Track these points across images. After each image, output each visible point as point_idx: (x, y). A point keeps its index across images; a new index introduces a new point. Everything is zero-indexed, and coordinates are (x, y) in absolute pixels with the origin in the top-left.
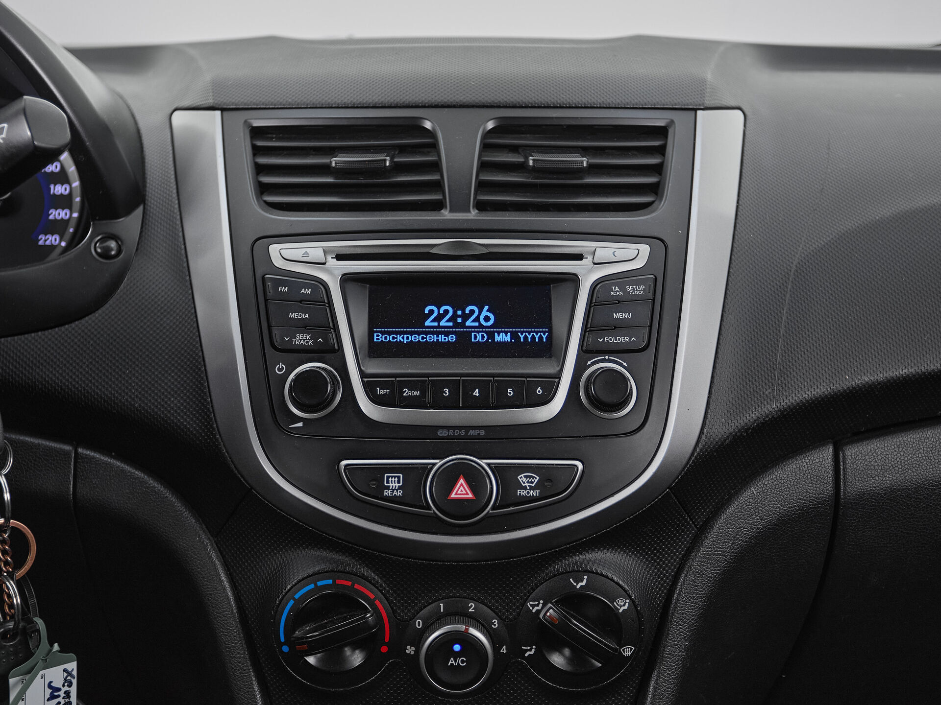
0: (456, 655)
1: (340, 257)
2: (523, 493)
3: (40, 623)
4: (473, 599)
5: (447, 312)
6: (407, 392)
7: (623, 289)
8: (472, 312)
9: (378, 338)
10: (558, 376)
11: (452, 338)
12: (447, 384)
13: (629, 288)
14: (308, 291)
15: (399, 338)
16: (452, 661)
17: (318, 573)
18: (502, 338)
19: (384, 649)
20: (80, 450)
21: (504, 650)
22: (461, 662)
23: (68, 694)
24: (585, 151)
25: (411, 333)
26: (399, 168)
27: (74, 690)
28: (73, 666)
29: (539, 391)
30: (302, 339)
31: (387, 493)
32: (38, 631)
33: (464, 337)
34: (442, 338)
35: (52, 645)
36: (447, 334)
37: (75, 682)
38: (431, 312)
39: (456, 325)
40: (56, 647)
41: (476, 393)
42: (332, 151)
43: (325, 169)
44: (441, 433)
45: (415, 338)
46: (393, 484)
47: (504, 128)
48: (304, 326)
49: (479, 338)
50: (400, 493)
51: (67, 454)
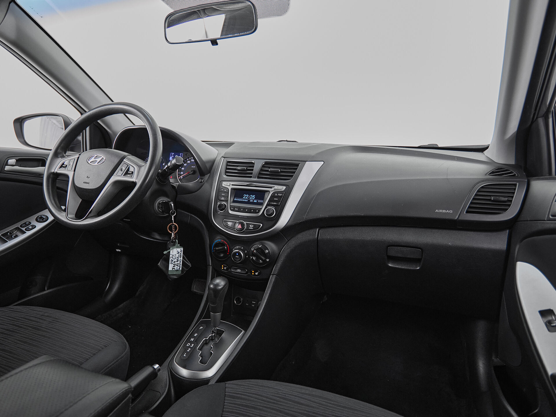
0: (237, 256)
1: (232, 185)
2: (250, 228)
4: (243, 247)
5: (247, 196)
6: (236, 209)
8: (251, 196)
9: (235, 199)
10: (261, 209)
11: (247, 201)
13: (279, 194)
14: (226, 190)
15: (238, 200)
16: (236, 256)
17: (225, 240)
18: (255, 201)
19: (228, 254)
20: (191, 215)
21: (247, 257)
22: (238, 257)
23: (181, 254)
24: (280, 168)
25: (241, 199)
27: (182, 253)
28: (182, 249)
29: (257, 211)
30: (223, 199)
31: (229, 225)
32: (176, 242)
33: (249, 201)
34: (245, 200)
36: (246, 200)
37: (182, 252)
38: (245, 196)
39: (248, 198)
40: (179, 245)
41: (247, 210)
44: (240, 217)
45: (241, 200)
47: (266, 163)
48: (224, 196)
49: (251, 201)
50: (231, 226)
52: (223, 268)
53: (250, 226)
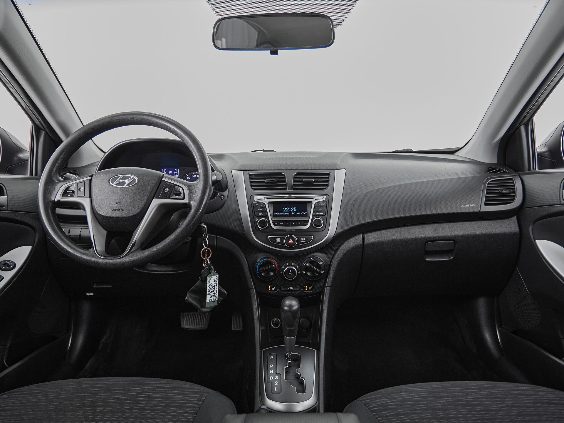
0: (290, 272)
1: (267, 199)
2: (302, 242)
3: (212, 267)
4: (293, 262)
5: (287, 209)
6: (280, 224)
7: (320, 204)
8: (292, 209)
9: (275, 214)
10: (309, 220)
11: (289, 214)
12: (288, 222)
13: (322, 204)
14: (262, 205)
15: (279, 214)
16: (289, 274)
17: (264, 258)
18: (298, 213)
19: (277, 272)
20: (217, 236)
21: (299, 272)
22: (291, 274)
23: (217, 281)
24: (314, 178)
25: (281, 213)
26: (278, 182)
27: (218, 281)
28: (218, 276)
29: (305, 223)
30: (261, 214)
31: (277, 242)
32: (212, 269)
33: (291, 213)
34: (287, 214)
35: (214, 272)
36: (288, 213)
37: (218, 279)
38: (285, 209)
39: (289, 211)
40: (215, 272)
41: (293, 223)
42: (265, 179)
43: (264, 182)
44: (287, 231)
45: (282, 214)
46: (278, 240)
47: (298, 174)
48: (261, 212)
49: (293, 213)
50: (279, 242)
51: (215, 237)
52: (270, 289)
53: (302, 239)
